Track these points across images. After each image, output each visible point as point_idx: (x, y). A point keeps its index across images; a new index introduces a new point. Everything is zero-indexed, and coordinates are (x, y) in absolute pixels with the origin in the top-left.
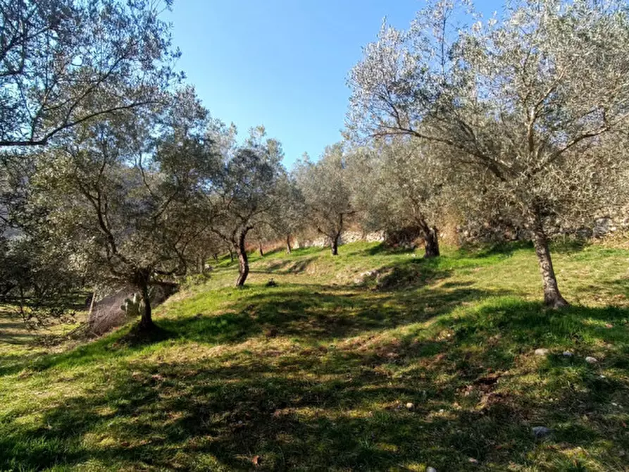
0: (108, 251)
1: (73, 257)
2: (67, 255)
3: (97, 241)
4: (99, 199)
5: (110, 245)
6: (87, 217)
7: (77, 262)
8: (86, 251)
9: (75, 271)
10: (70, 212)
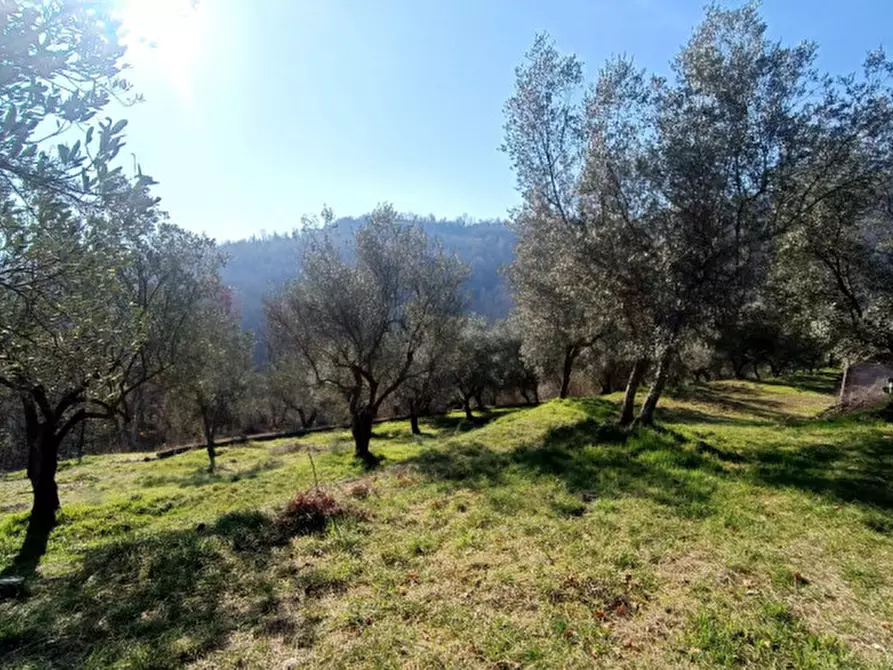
0: (853, 317)
1: (814, 324)
2: (808, 322)
3: (837, 307)
4: (837, 264)
5: (854, 311)
6: (826, 283)
7: (819, 329)
8: (828, 317)
9: (818, 337)
10: (808, 280)
